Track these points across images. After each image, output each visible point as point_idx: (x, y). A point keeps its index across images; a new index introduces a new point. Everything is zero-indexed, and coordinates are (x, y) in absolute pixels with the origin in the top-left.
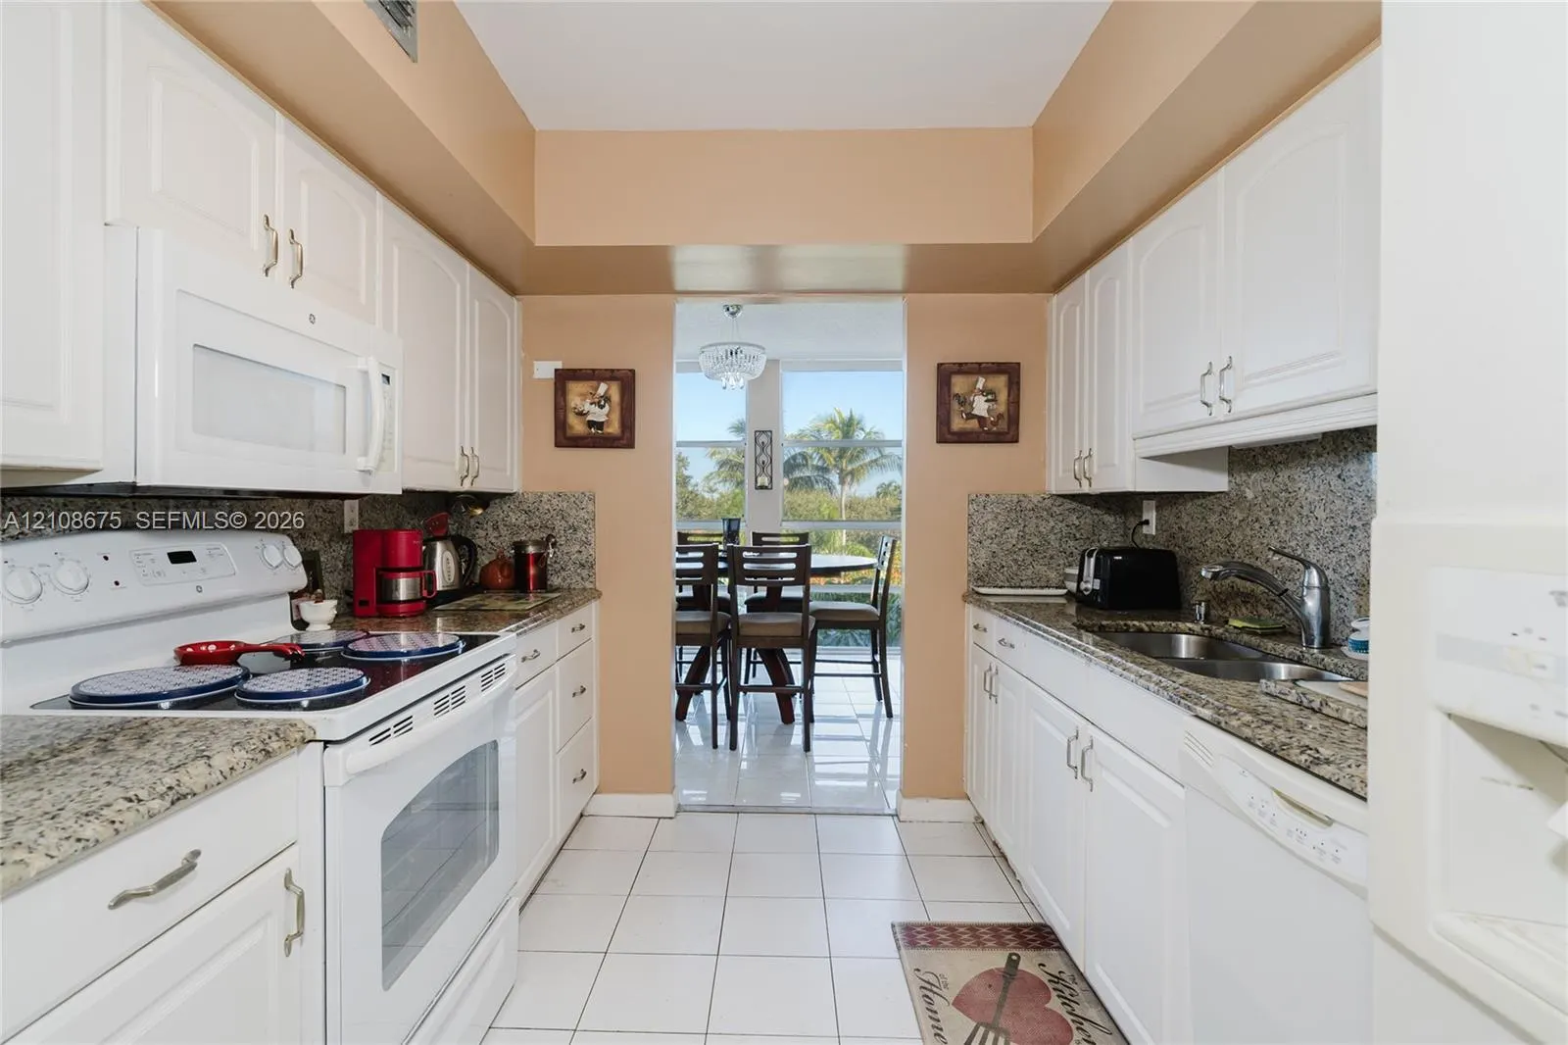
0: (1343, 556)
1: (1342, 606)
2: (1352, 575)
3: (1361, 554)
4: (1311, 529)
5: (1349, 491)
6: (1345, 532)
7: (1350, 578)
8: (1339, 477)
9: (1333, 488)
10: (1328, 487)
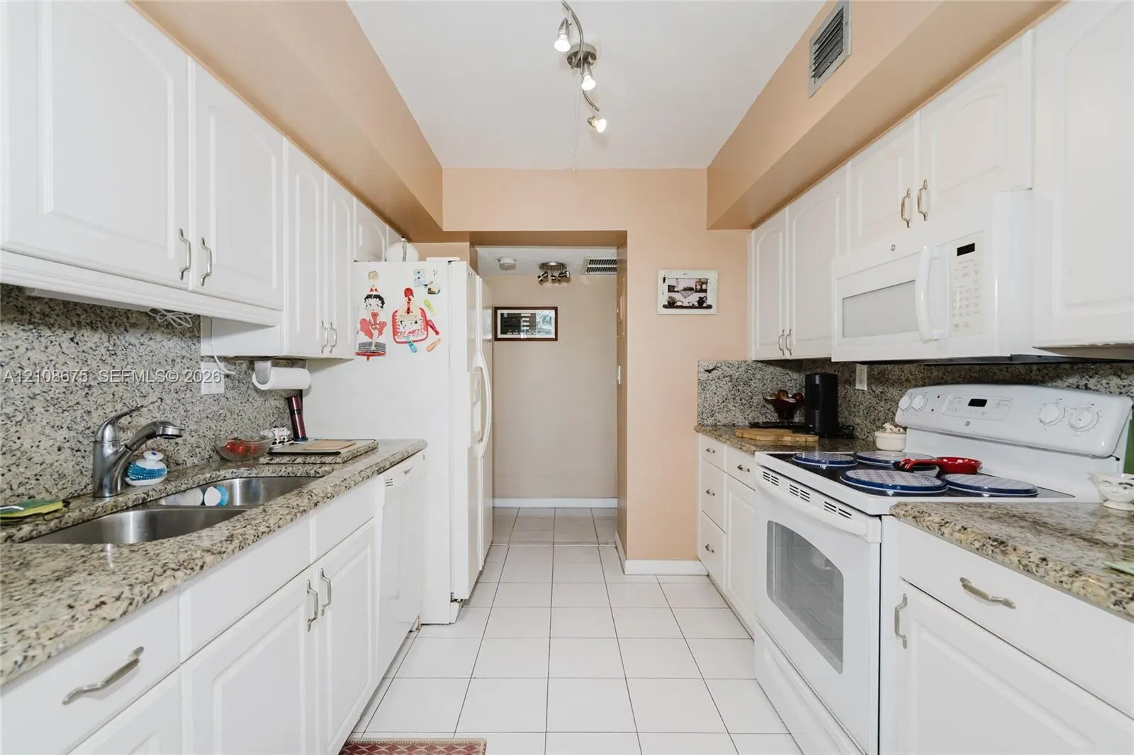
0: (79, 413)
1: (79, 459)
2: (88, 428)
3: (97, 409)
4: (37, 392)
5: (84, 354)
6: (80, 391)
7: (87, 431)
8: (72, 340)
9: (64, 350)
10: (58, 348)
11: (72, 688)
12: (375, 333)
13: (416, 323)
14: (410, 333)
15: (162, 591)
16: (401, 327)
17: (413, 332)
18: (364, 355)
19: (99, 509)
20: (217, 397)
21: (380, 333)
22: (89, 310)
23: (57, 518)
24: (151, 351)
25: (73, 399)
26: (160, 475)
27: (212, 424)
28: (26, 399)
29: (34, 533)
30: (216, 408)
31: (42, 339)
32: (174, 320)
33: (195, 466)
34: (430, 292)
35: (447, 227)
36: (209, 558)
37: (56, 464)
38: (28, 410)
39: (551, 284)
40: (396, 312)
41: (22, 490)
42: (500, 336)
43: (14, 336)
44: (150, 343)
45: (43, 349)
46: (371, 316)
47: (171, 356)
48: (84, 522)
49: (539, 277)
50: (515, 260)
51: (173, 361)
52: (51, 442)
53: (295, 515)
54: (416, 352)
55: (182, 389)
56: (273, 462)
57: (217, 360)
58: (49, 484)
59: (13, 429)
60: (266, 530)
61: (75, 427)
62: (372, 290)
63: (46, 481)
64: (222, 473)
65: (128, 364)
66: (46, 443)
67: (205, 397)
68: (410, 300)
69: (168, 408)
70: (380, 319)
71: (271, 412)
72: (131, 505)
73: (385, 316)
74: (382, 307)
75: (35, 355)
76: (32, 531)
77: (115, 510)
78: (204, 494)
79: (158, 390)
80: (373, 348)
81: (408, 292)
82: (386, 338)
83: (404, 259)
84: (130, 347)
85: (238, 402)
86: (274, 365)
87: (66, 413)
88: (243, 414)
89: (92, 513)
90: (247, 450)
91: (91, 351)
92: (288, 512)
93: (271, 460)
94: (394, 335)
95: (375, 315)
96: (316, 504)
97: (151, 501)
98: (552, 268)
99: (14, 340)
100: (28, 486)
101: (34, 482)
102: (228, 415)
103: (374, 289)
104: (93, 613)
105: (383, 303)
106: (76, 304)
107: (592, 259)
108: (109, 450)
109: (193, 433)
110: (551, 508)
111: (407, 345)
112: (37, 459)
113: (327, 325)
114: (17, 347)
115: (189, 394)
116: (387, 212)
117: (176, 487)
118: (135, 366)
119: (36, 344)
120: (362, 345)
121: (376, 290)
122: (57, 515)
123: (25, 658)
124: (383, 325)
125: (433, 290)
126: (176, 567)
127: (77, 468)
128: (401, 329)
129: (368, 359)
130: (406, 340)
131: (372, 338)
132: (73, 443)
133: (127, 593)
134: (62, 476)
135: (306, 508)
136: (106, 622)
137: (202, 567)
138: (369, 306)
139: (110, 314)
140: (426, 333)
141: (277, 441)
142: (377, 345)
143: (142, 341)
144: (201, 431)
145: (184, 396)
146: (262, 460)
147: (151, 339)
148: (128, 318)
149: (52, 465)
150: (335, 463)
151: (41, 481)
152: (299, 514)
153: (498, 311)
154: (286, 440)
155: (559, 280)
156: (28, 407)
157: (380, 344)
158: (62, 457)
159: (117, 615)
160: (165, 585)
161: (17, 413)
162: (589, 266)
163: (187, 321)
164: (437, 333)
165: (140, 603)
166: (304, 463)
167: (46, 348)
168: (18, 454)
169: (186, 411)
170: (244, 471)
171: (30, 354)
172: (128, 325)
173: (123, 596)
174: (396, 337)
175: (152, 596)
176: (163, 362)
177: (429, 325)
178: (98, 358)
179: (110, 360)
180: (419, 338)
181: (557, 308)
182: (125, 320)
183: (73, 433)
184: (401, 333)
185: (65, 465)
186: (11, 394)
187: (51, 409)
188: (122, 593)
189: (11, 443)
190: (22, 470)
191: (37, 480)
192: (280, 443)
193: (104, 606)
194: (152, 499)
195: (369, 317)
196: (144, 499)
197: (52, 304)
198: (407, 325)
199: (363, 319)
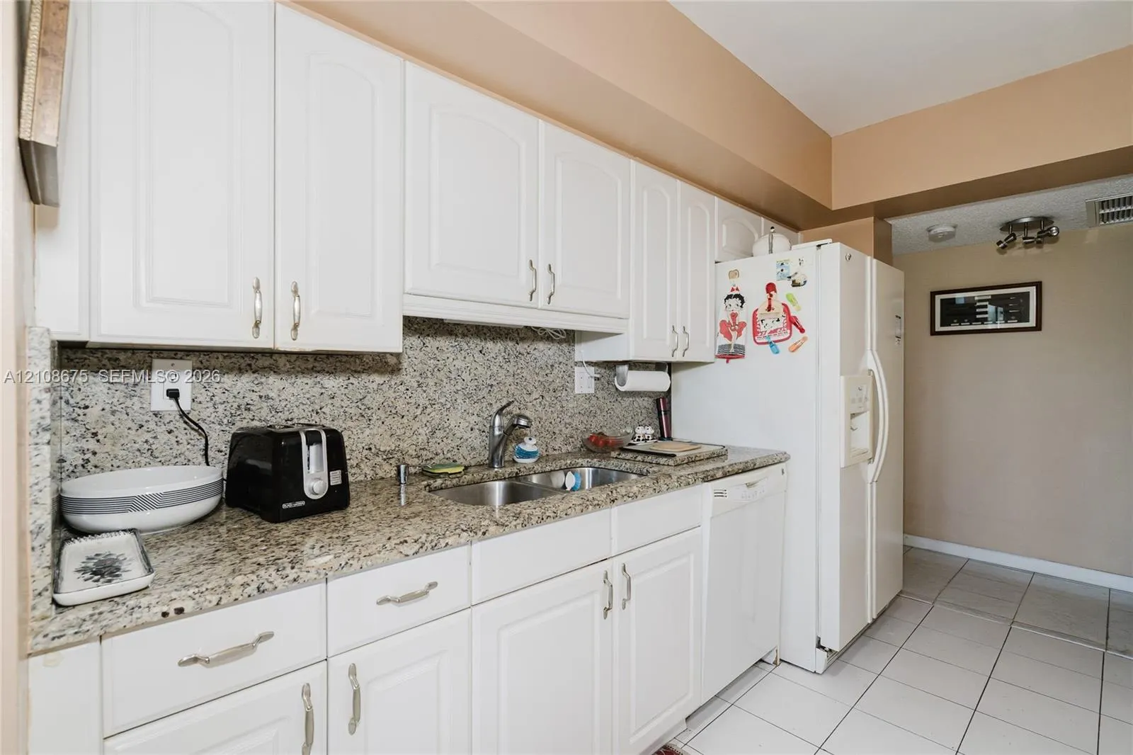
0: (484, 405)
1: (483, 438)
3: (496, 402)
4: (459, 389)
5: (488, 362)
8: (480, 351)
9: (476, 359)
10: (472, 358)
11: (382, 595)
12: (734, 334)
13: (778, 320)
14: (771, 332)
15: (447, 544)
16: (762, 326)
17: (775, 331)
18: (724, 358)
19: (485, 476)
20: (588, 396)
21: (739, 334)
22: (492, 330)
23: (458, 478)
24: (535, 359)
25: (481, 394)
26: (534, 457)
27: (584, 419)
28: (453, 393)
29: (443, 485)
30: (587, 406)
31: (462, 352)
32: (553, 334)
33: (569, 453)
34: (795, 284)
35: (836, 205)
36: (492, 529)
37: (470, 440)
38: (454, 401)
39: (1023, 250)
40: (757, 310)
41: (449, 455)
42: (938, 328)
43: (446, 351)
44: (534, 352)
45: (463, 359)
46: (730, 317)
47: (550, 362)
48: (474, 483)
49: (999, 243)
50: (955, 227)
51: (552, 366)
52: (467, 424)
53: (587, 507)
54: (777, 353)
55: (559, 389)
56: (620, 456)
57: (585, 365)
58: (466, 453)
59: (445, 414)
60: (552, 515)
61: (482, 414)
62: (733, 290)
63: (464, 451)
64: (580, 461)
65: (518, 369)
66: (464, 424)
67: (578, 396)
68: (771, 296)
69: (547, 403)
70: (740, 319)
71: (639, 411)
72: (507, 477)
73: (745, 316)
74: (741, 307)
75: (458, 363)
76: (442, 484)
77: (495, 478)
78: (566, 476)
79: (540, 389)
80: (732, 350)
81: (771, 288)
82: (745, 339)
83: (771, 251)
84: (520, 356)
85: (608, 402)
86: (630, 369)
87: (476, 404)
88: (612, 413)
89: (480, 478)
90: (606, 443)
91: (493, 360)
92: (581, 502)
93: (619, 455)
94: (754, 335)
95: (734, 316)
96: (613, 501)
97: (522, 476)
98: (1026, 226)
99: (446, 353)
100: (453, 453)
101: (456, 450)
102: (599, 412)
103: (735, 288)
104: (397, 546)
105: (743, 302)
106: (483, 326)
107: (1106, 199)
108: (497, 433)
109: (567, 426)
110: (1029, 572)
111: (768, 346)
112: (459, 435)
113: (679, 330)
114: (448, 358)
115: (564, 393)
116: (762, 205)
117: (542, 467)
118: (523, 371)
119: (459, 356)
120: (721, 347)
121: (737, 289)
122: (458, 475)
123: (347, 563)
124: (743, 325)
125: (797, 282)
126: (465, 529)
127: (483, 444)
128: (762, 329)
129: (727, 362)
130: (767, 341)
131: (731, 341)
132: (480, 426)
133: (423, 540)
134: (473, 449)
135: (600, 503)
136: (402, 556)
137: (484, 533)
138: (728, 306)
139: (506, 332)
140: (789, 331)
141: (641, 438)
142: (736, 347)
143: (528, 351)
144: (574, 424)
145: (560, 395)
146: (614, 454)
147: (535, 349)
148: (518, 334)
149: (467, 440)
150: (668, 465)
151: (460, 451)
152: (590, 507)
153: (937, 296)
154: (650, 438)
155: (1039, 242)
156: (454, 398)
157: (739, 345)
158: (473, 435)
159: (411, 552)
160: (450, 541)
161: (447, 403)
162: (1102, 212)
163: (563, 335)
164: (802, 331)
165: (429, 549)
166: (643, 462)
167: (465, 358)
168: (447, 429)
169: (562, 407)
170: (596, 462)
171: (455, 362)
172: (518, 339)
173: (420, 540)
174: (756, 338)
175: (439, 546)
176: (544, 367)
177: (793, 322)
178: (498, 364)
179: (505, 366)
180: (782, 338)
181: (1040, 283)
182: (516, 335)
183: (480, 419)
184: (761, 332)
185: (475, 441)
186: (444, 390)
187: (467, 400)
188: (420, 538)
189: (444, 423)
190: (450, 442)
191: (458, 449)
192: (643, 440)
193: (405, 544)
194: (522, 474)
195: (728, 319)
196: (517, 473)
197: (469, 327)
198: (768, 325)
199: (723, 321)
